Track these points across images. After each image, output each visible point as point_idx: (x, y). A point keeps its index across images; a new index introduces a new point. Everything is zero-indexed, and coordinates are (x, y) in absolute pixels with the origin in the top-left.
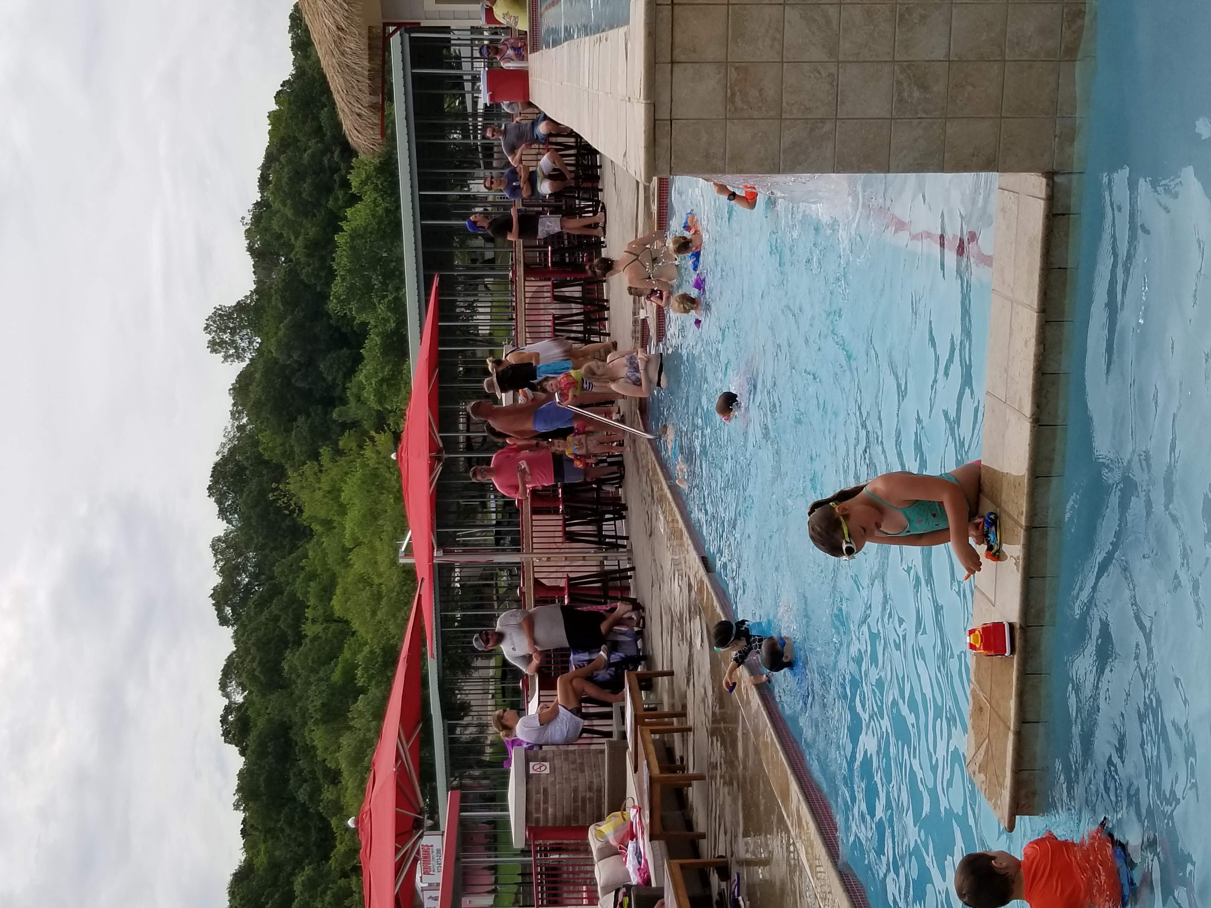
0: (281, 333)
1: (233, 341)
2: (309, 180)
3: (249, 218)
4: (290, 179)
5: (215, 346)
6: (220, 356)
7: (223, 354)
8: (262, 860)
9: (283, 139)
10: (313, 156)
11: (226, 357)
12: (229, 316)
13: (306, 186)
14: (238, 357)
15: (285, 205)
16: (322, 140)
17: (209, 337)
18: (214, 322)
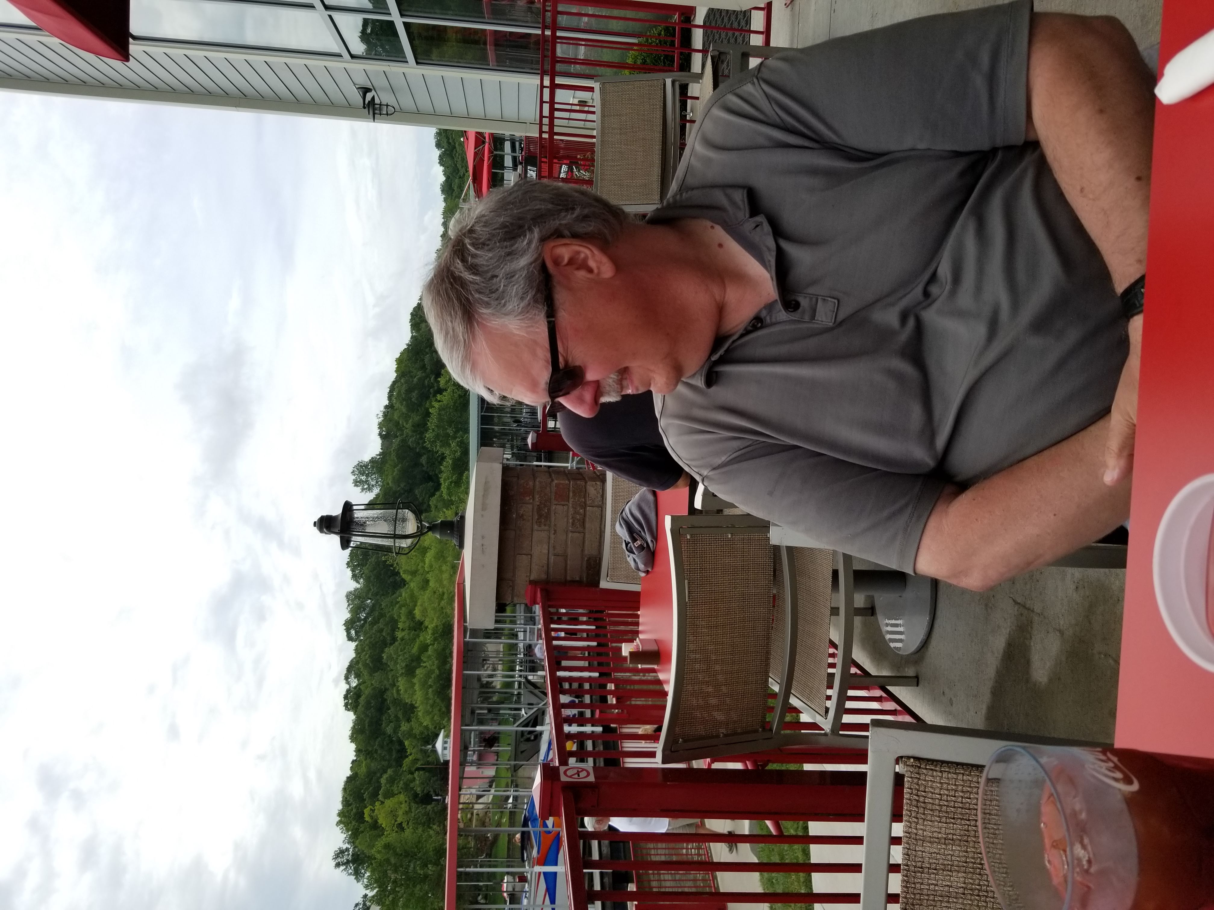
0: (395, 474)
1: (367, 481)
2: (416, 392)
3: (381, 414)
4: (406, 391)
5: (356, 483)
6: (359, 489)
7: (361, 487)
8: (363, 770)
9: (403, 372)
10: (419, 379)
11: (363, 489)
12: (366, 466)
13: (415, 394)
14: (369, 490)
15: (402, 405)
16: (425, 372)
17: (354, 477)
18: (358, 469)
